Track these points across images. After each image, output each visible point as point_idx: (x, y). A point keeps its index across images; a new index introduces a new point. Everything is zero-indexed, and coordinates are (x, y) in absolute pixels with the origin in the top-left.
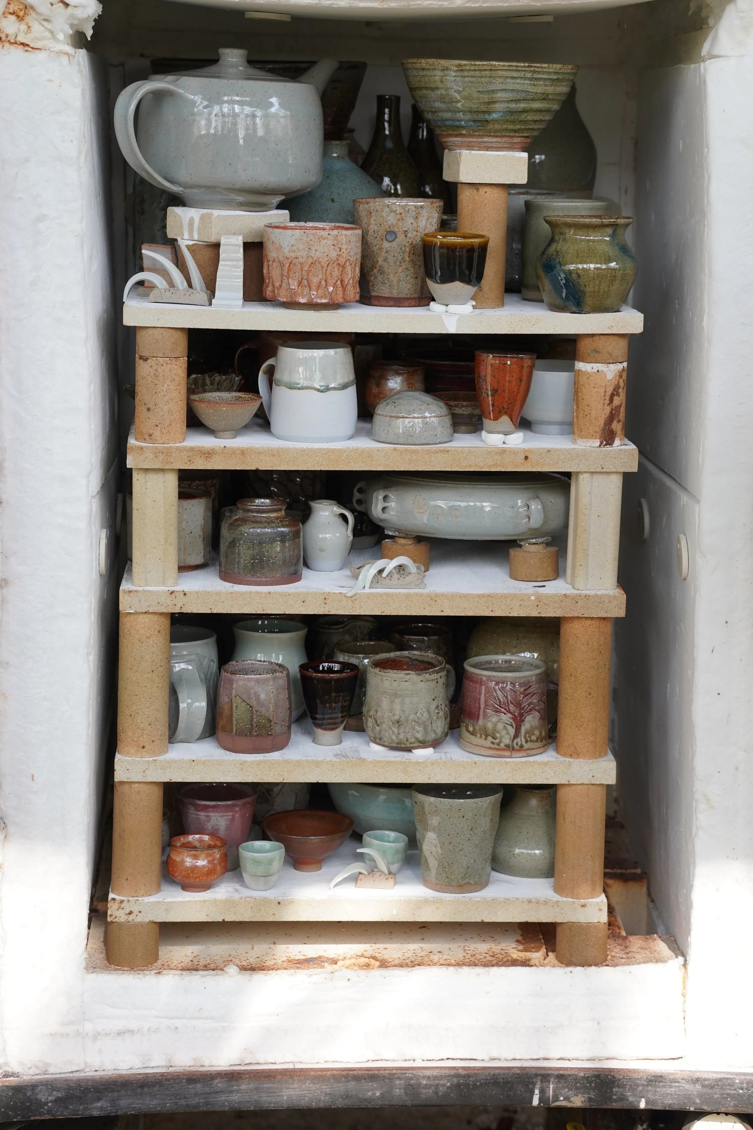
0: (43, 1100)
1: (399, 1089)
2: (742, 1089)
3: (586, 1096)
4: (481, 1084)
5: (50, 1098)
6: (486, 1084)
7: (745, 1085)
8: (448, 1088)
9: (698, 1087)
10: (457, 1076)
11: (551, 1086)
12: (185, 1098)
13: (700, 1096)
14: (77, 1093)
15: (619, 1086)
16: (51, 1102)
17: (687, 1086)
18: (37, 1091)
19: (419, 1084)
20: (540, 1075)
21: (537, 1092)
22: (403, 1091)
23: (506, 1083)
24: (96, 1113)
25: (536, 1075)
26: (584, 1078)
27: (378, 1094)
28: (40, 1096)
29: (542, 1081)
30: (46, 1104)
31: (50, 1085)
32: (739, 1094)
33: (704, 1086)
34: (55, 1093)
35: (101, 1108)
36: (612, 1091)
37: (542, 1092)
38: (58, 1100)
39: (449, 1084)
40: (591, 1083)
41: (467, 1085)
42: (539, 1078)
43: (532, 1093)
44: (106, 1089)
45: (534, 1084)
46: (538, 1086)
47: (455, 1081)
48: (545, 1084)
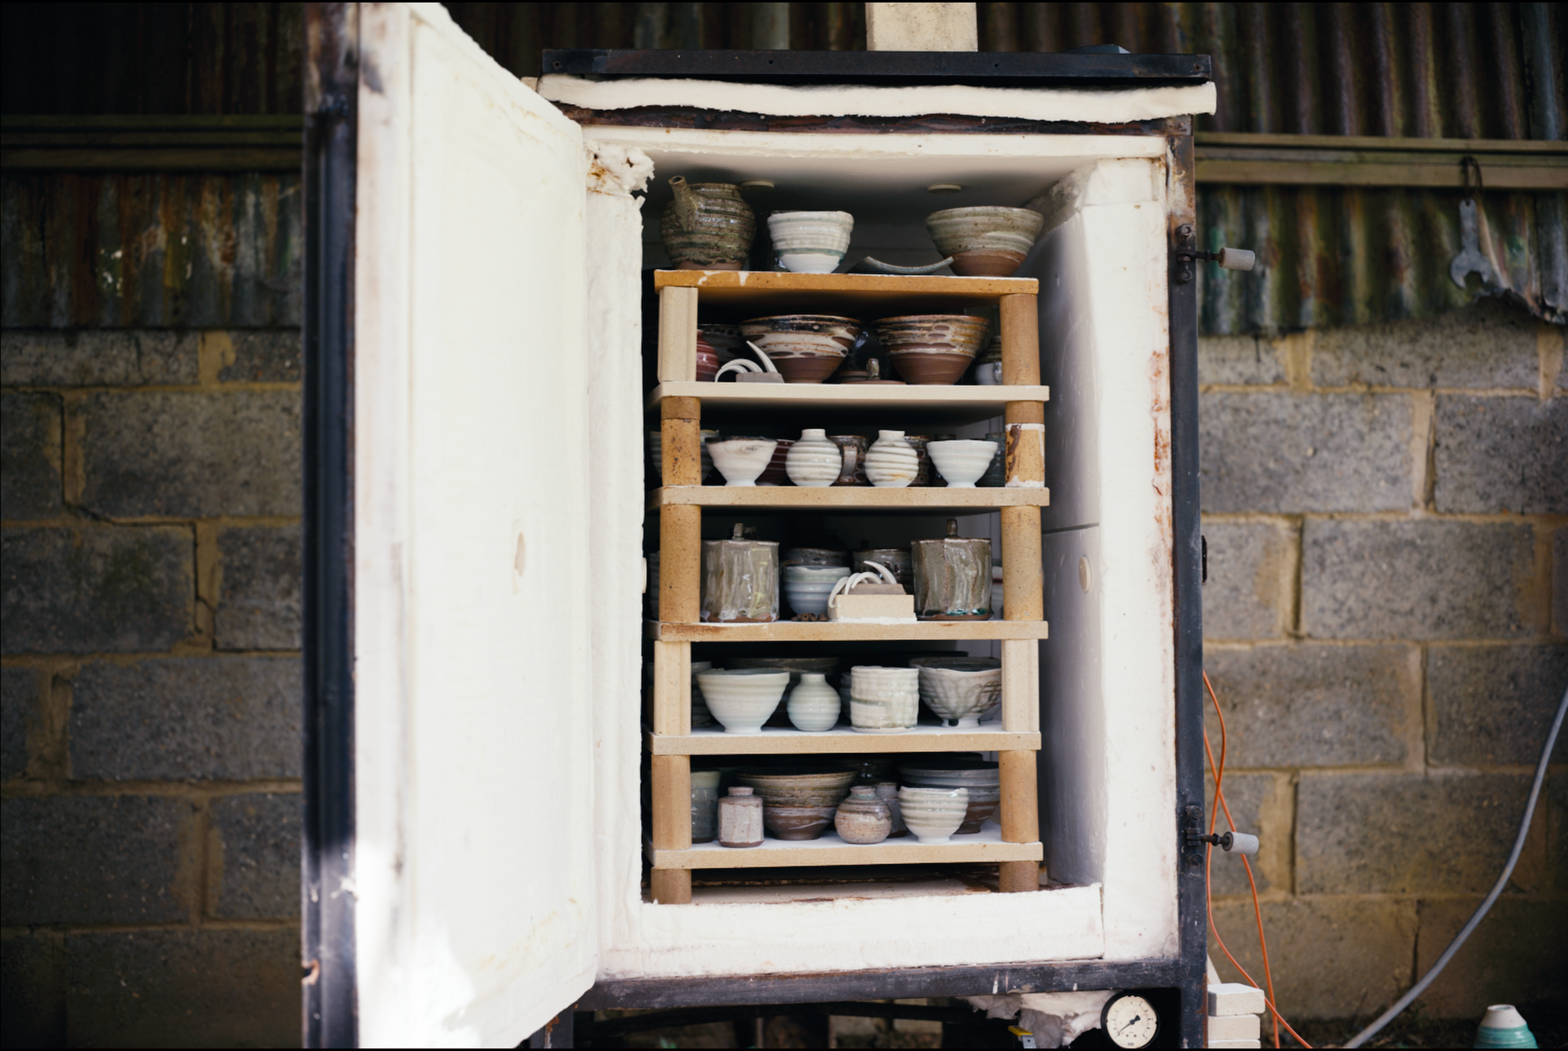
0: (616, 995)
1: (891, 985)
2: (1147, 970)
3: (1033, 984)
4: (954, 980)
5: (622, 994)
6: (957, 979)
7: (1149, 967)
8: (928, 983)
9: (1116, 971)
10: (935, 973)
11: (1007, 978)
12: (725, 995)
13: (1117, 977)
14: (643, 991)
15: (1057, 975)
16: (623, 997)
17: (1108, 971)
18: (611, 988)
19: (906, 981)
20: (999, 970)
21: (996, 983)
22: (893, 987)
23: (973, 977)
24: (657, 1006)
25: (995, 970)
26: (1031, 970)
27: (874, 990)
28: (614, 992)
29: (1000, 975)
30: (619, 998)
31: (621, 984)
32: (1145, 975)
33: (1119, 971)
34: (625, 990)
35: (661, 1003)
36: (1052, 979)
37: (1000, 983)
38: (627, 996)
39: (929, 980)
40: (1036, 974)
41: (942, 980)
42: (998, 972)
43: (992, 984)
44: (664, 988)
45: (994, 977)
46: (997, 978)
47: (934, 977)
48: (1003, 977)
